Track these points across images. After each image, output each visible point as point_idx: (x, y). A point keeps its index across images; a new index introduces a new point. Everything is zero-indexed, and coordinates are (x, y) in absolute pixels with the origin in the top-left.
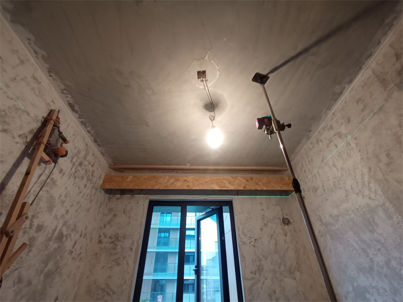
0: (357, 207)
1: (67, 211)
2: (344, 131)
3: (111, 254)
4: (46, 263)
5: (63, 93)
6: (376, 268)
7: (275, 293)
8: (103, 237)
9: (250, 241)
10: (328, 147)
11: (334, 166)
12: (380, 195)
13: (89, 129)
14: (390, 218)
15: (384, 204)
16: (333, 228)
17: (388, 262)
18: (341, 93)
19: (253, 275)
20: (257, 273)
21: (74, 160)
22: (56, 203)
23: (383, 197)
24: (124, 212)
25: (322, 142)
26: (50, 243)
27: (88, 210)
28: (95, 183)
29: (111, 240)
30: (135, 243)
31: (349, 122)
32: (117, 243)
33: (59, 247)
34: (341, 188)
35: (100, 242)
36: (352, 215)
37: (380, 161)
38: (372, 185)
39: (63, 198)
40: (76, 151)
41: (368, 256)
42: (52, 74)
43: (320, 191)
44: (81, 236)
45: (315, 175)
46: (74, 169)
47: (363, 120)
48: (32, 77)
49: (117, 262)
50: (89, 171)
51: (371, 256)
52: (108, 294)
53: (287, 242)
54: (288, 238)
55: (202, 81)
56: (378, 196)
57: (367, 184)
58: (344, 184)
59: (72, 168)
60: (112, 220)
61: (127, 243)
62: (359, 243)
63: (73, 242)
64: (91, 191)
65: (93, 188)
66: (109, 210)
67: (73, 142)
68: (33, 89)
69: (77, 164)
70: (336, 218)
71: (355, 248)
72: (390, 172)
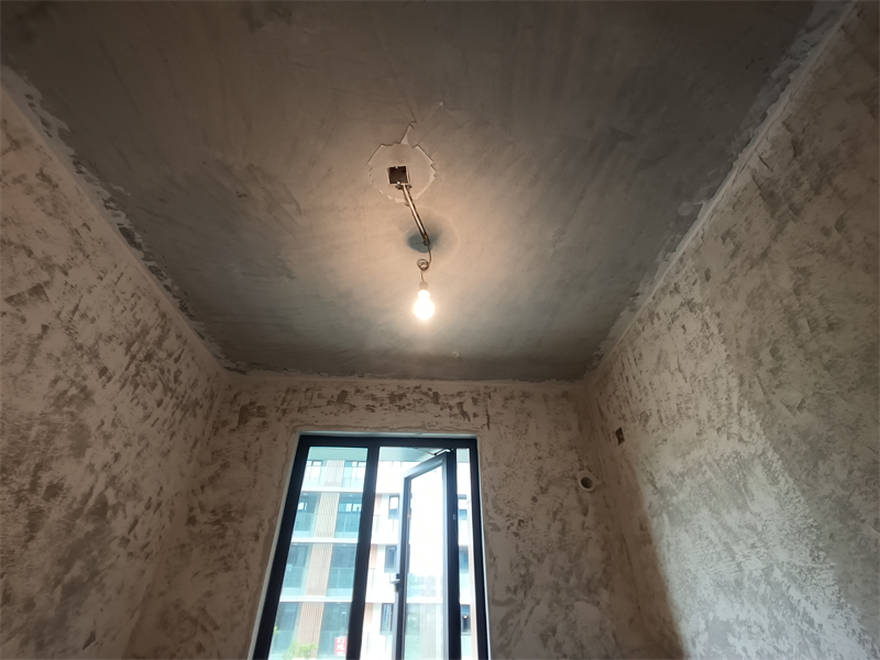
0: (718, 458)
1: (117, 457)
2: (698, 299)
3: (214, 547)
4: (66, 563)
5: (108, 208)
6: (747, 584)
7: (554, 632)
8: (197, 511)
9: (508, 524)
10: (669, 329)
11: (680, 370)
12: (758, 435)
13: (168, 282)
14: (775, 482)
15: (764, 453)
16: (674, 500)
17: (768, 571)
18: (693, 218)
19: (510, 595)
20: (519, 590)
21: (135, 348)
22: (92, 439)
23: (764, 437)
24: (245, 458)
25: (659, 319)
26: (78, 521)
27: (165, 454)
28: (183, 397)
29: (214, 518)
30: (266, 525)
31: (708, 279)
32: (227, 524)
33: (97, 531)
34: (689, 417)
35: (191, 521)
36: (709, 474)
37: (760, 364)
38: (744, 413)
39: (107, 428)
40: (138, 329)
41: (733, 559)
42: (84, 169)
43: (653, 422)
44: (148, 508)
45: (645, 388)
46: (132, 368)
47: (733, 275)
48: (37, 175)
49: (225, 564)
50: (168, 371)
51: (739, 558)
52: (204, 629)
53: (588, 528)
54: (590, 520)
55: (401, 188)
56: (754, 436)
57: (736, 411)
58: (697, 408)
59: (129, 365)
60: (218, 475)
61: (249, 524)
62: (720, 531)
63: (130, 520)
64: (173, 413)
65: (178, 407)
66: (213, 453)
67: (132, 309)
68: (40, 200)
69: (141, 356)
70: (680, 479)
71: (711, 542)
72: (777, 386)
